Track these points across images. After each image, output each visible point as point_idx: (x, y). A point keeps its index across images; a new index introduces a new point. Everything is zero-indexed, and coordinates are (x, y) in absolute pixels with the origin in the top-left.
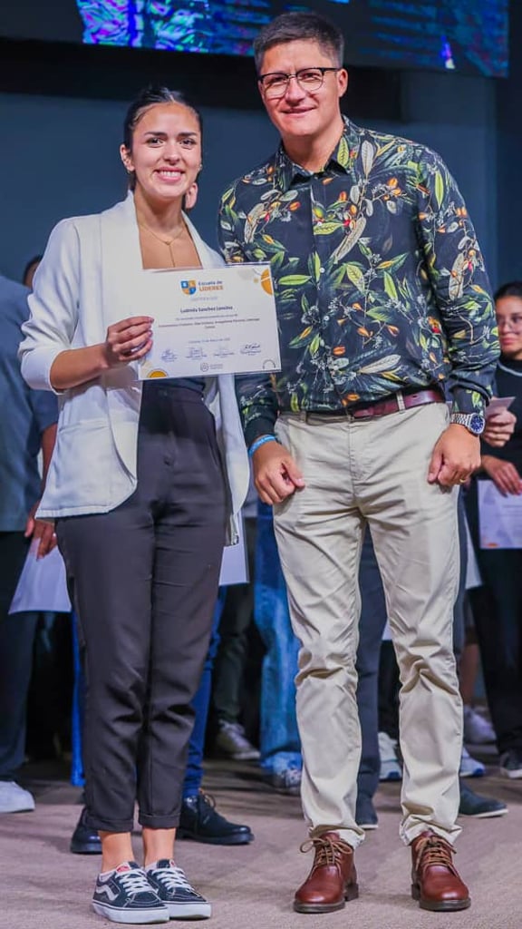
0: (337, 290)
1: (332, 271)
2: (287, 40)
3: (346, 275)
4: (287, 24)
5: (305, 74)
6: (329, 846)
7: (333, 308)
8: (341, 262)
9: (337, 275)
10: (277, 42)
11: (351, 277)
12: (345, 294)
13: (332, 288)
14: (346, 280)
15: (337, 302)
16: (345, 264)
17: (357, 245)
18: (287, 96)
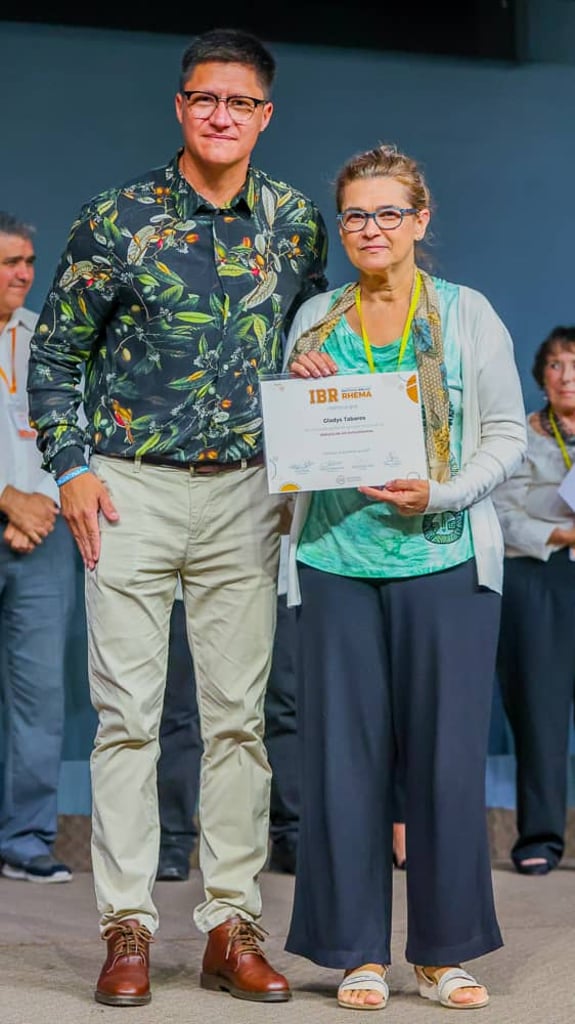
0: (242, 340)
1: (240, 317)
2: (225, 60)
3: (252, 327)
4: (229, 43)
5: (235, 100)
6: (131, 933)
7: (234, 358)
8: (251, 311)
9: (243, 325)
10: (214, 59)
11: (257, 330)
12: (249, 347)
13: (237, 337)
14: (251, 332)
15: (240, 353)
16: (253, 315)
17: (270, 299)
18: (212, 119)
